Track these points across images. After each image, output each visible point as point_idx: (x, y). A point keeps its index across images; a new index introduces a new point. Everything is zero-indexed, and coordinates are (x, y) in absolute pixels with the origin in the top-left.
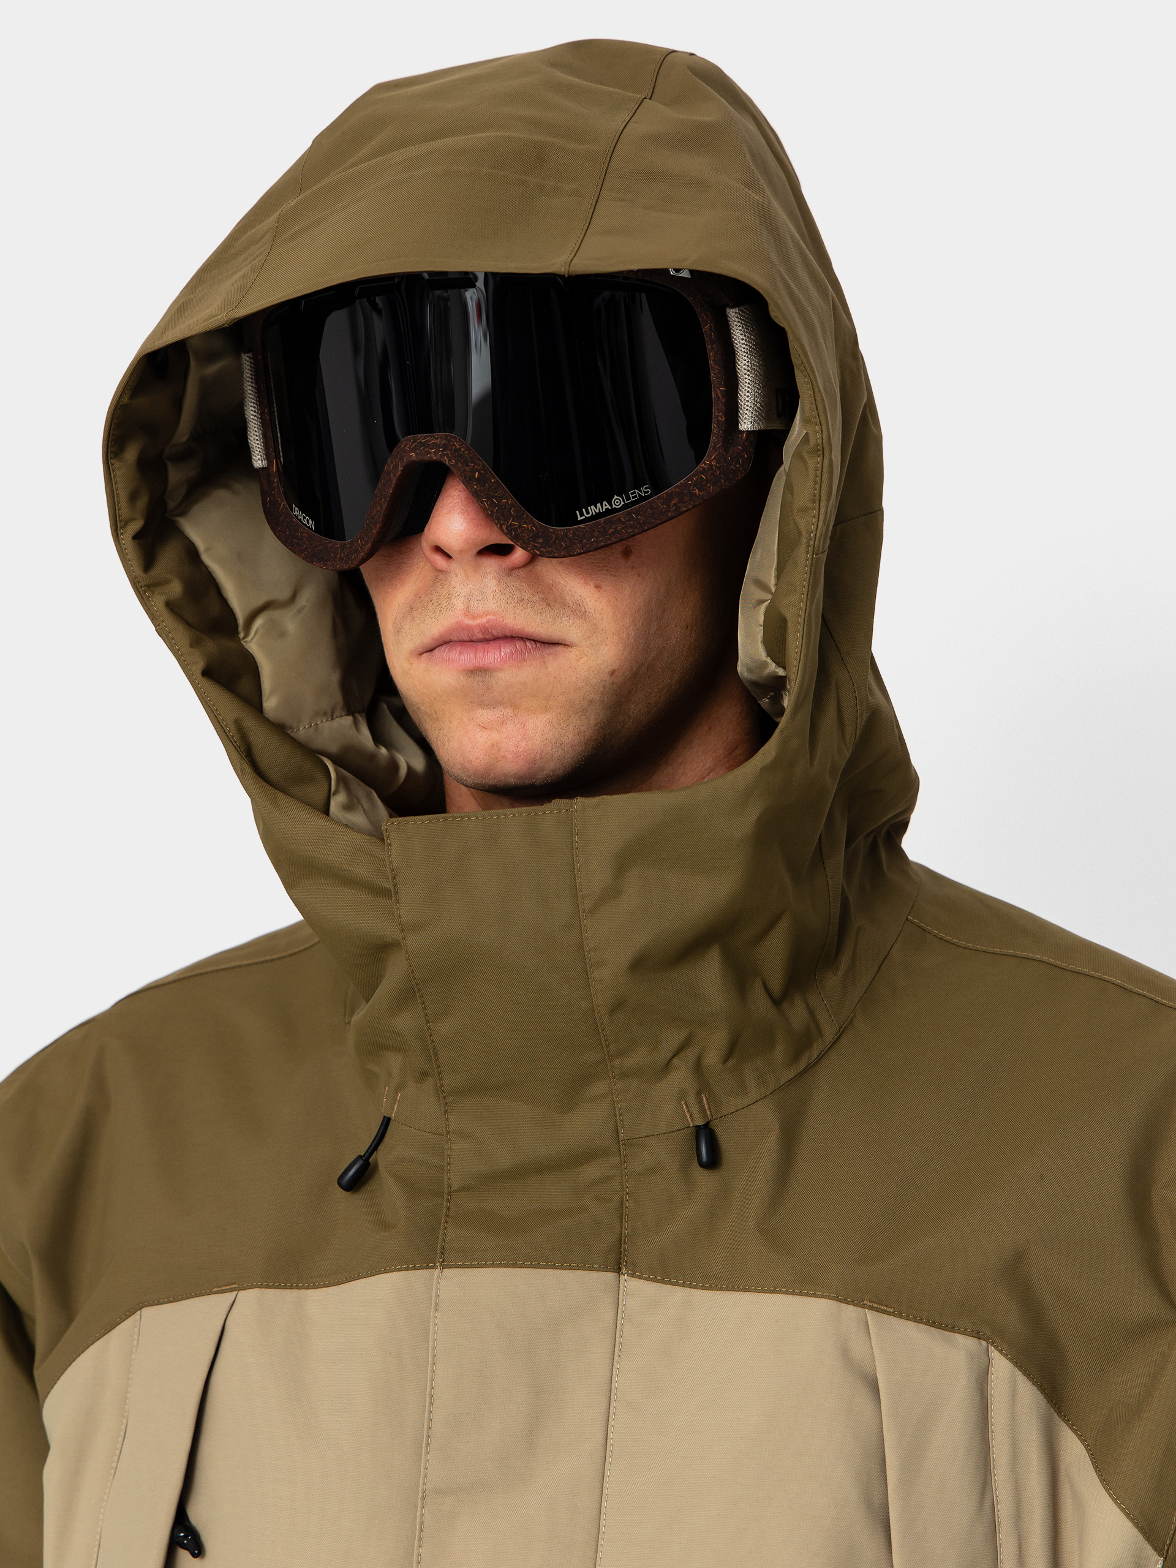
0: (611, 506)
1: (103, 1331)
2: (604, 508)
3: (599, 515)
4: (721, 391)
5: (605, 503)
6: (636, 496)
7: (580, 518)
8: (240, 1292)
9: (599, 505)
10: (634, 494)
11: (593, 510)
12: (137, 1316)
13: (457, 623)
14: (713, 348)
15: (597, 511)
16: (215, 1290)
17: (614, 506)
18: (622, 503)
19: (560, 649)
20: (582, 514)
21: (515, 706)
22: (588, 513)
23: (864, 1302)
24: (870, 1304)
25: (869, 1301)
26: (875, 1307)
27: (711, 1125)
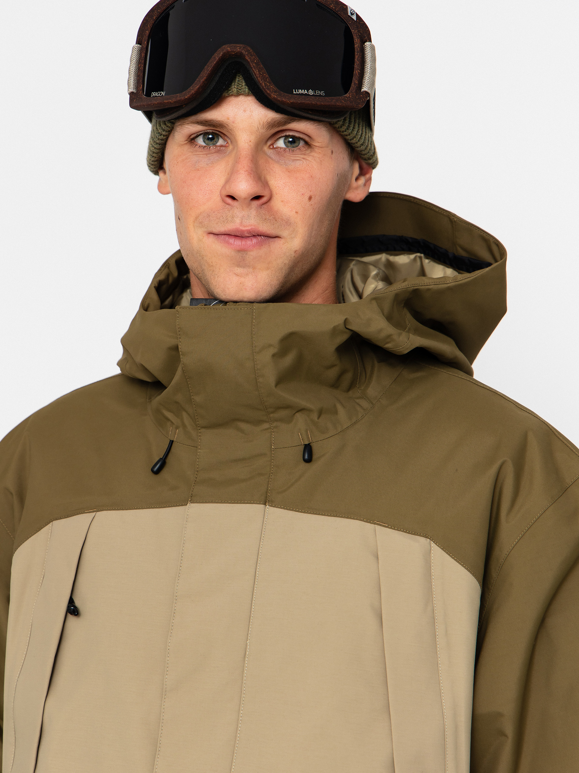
0: (308, 93)
1: (35, 531)
2: (305, 92)
3: (302, 94)
4: (358, 72)
5: (306, 90)
6: (318, 94)
7: (294, 93)
8: (97, 512)
9: (303, 90)
10: (318, 93)
11: (300, 91)
12: (50, 525)
13: (236, 228)
14: (358, 54)
15: (302, 93)
16: (86, 511)
17: (309, 93)
18: (313, 94)
19: (276, 239)
20: (295, 91)
21: (254, 268)
22: (298, 92)
23: (375, 522)
24: (378, 523)
25: (377, 521)
26: (380, 524)
27: (311, 444)
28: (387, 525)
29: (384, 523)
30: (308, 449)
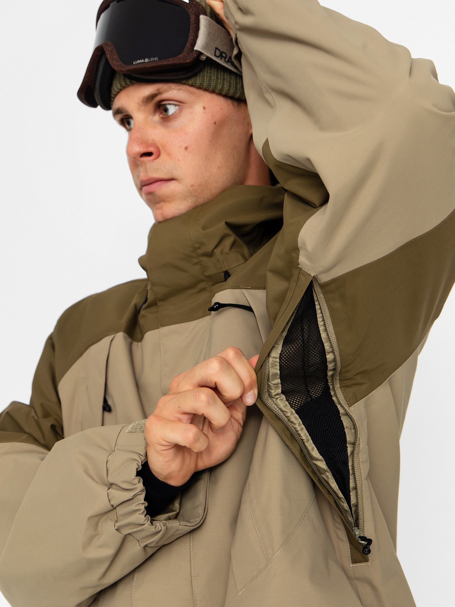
3: (140, 63)
9: (141, 60)
10: (152, 59)
11: (139, 61)
16: (109, 334)
20: (135, 62)
22: (137, 62)
23: (241, 287)
24: (243, 287)
25: (243, 286)
26: (245, 288)
28: (250, 287)
29: (248, 287)
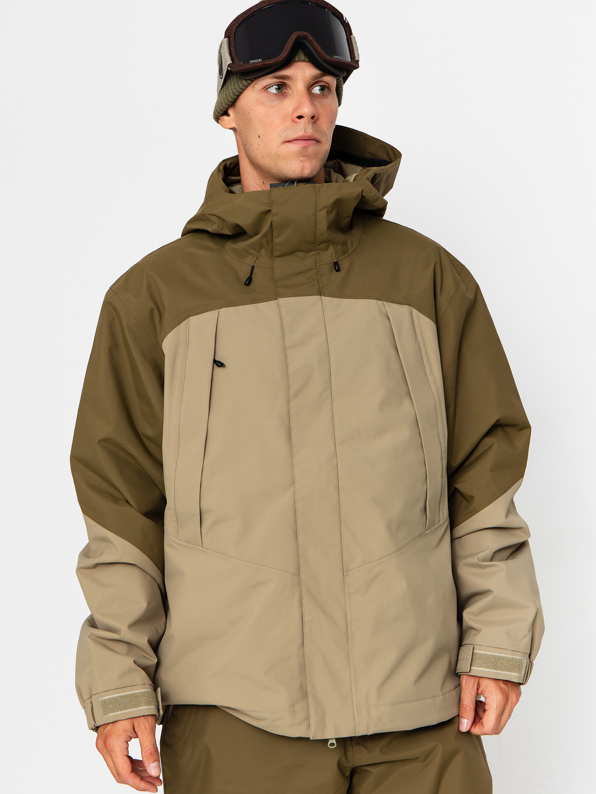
1: (178, 324)
8: (221, 309)
12: (187, 319)
13: (302, 135)
16: (212, 310)
19: (320, 143)
21: (310, 157)
27: (338, 262)
30: (336, 264)
